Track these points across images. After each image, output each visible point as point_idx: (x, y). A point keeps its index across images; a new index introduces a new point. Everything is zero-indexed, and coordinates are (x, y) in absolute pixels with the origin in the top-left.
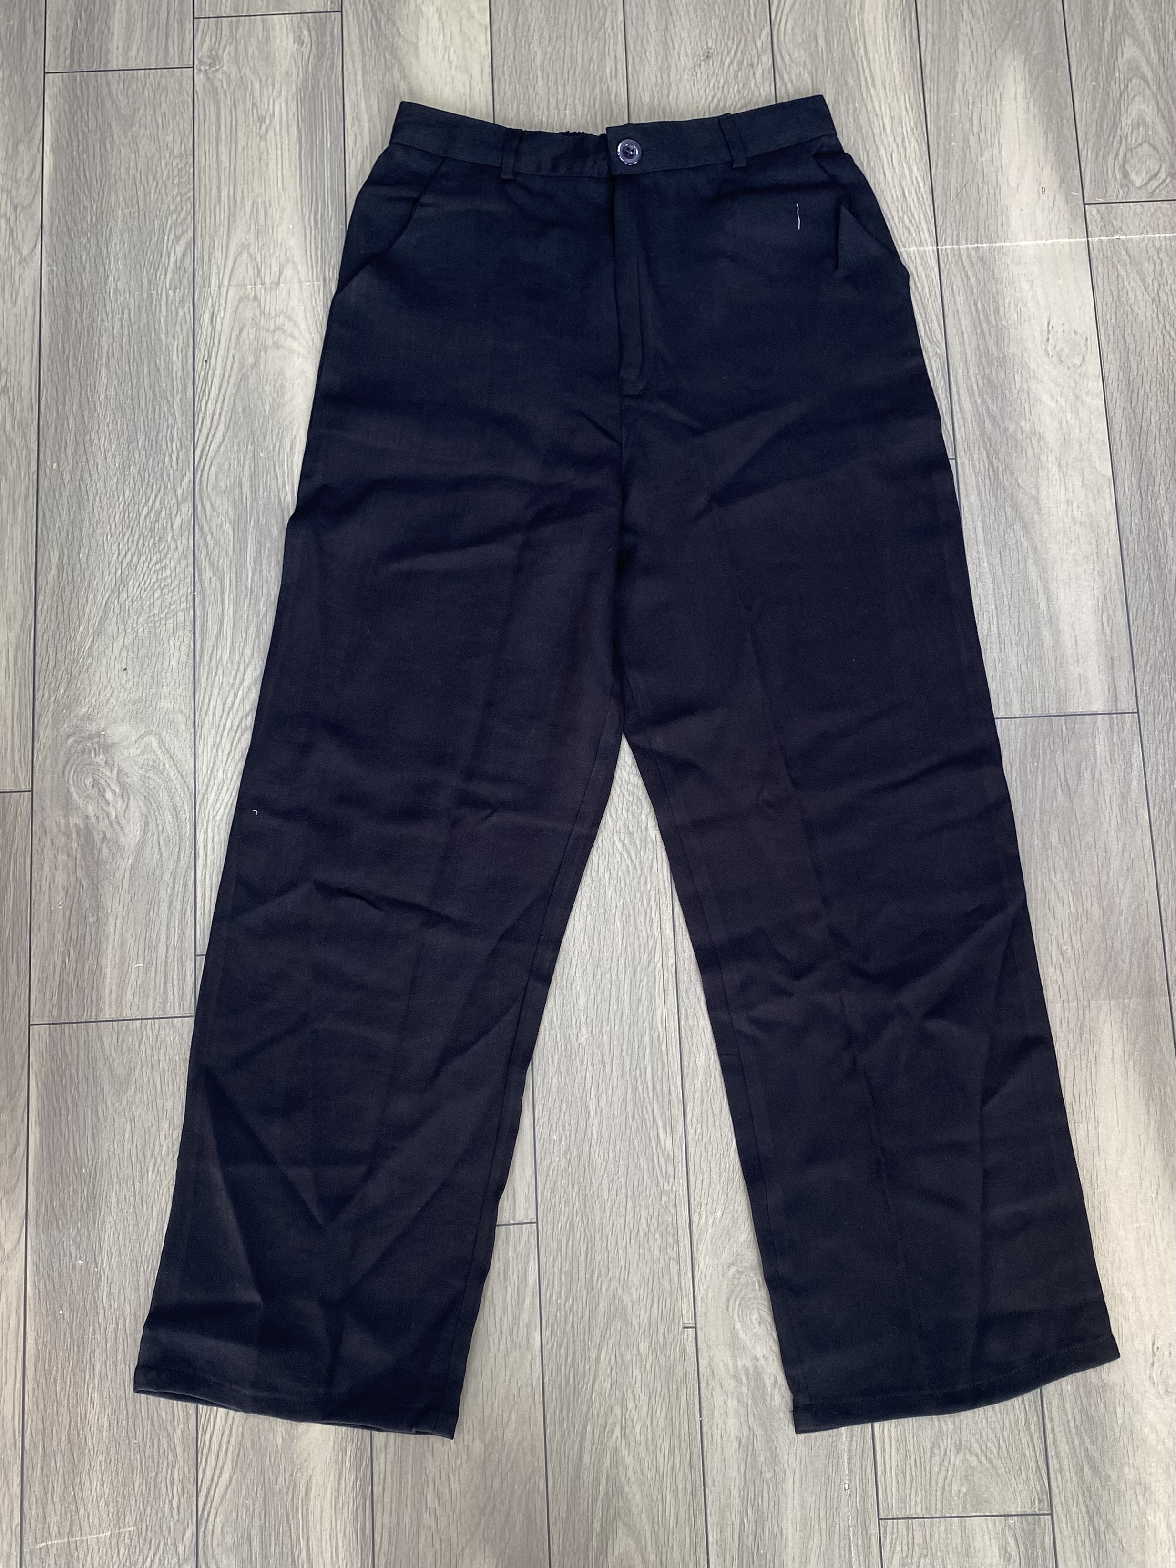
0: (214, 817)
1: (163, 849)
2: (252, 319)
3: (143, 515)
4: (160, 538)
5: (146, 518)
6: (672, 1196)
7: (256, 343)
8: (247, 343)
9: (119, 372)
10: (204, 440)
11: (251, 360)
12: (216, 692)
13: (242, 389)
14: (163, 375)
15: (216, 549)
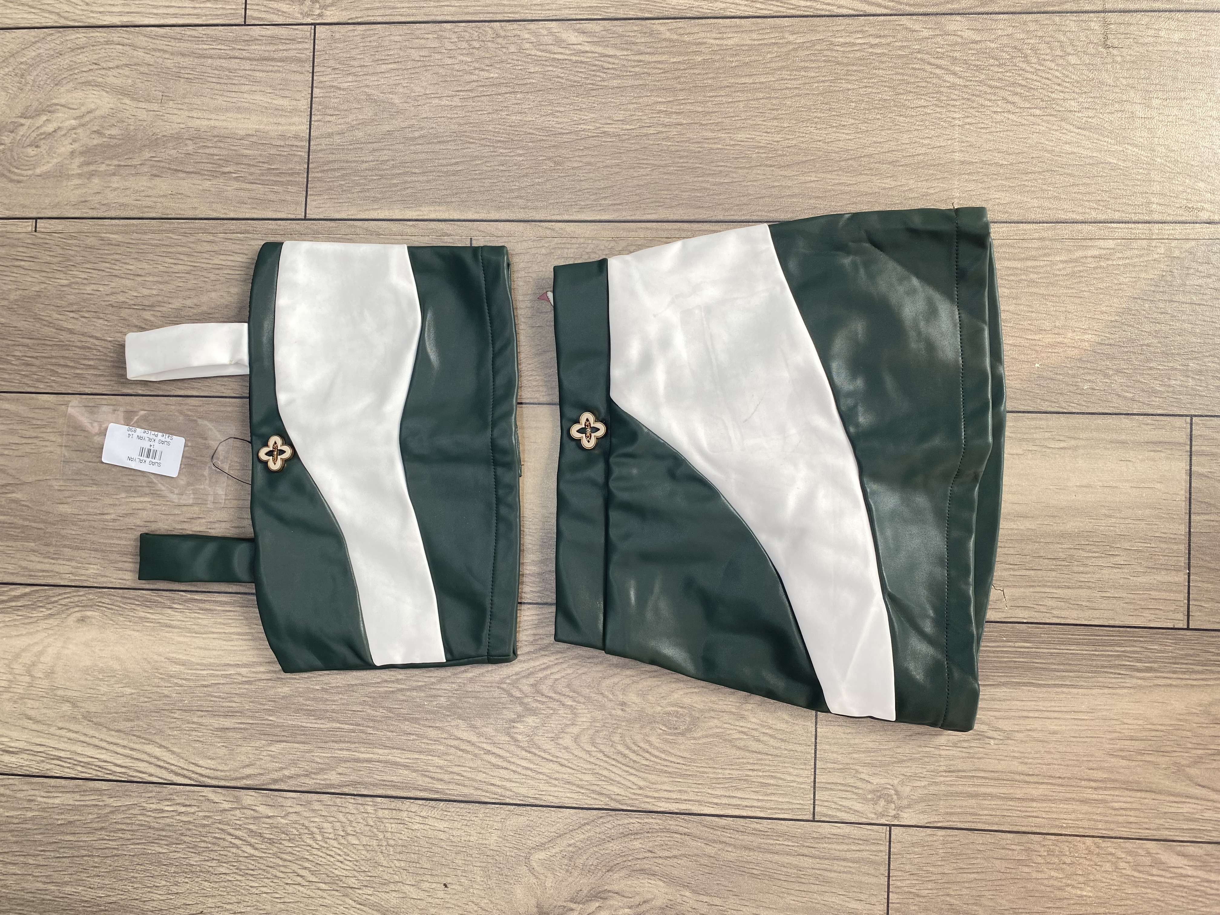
0: (641, 788)
1: (675, 852)
2: (15, 702)
3: (252, 852)
4: (283, 833)
5: (256, 849)
6: (1174, 243)
7: (45, 700)
8: (45, 711)
9: (70, 871)
10: (164, 771)
11: (66, 708)
12: (481, 777)
13: (102, 720)
14: (76, 817)
15: (303, 764)
